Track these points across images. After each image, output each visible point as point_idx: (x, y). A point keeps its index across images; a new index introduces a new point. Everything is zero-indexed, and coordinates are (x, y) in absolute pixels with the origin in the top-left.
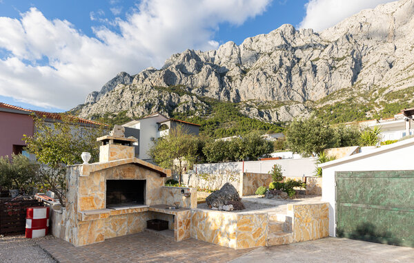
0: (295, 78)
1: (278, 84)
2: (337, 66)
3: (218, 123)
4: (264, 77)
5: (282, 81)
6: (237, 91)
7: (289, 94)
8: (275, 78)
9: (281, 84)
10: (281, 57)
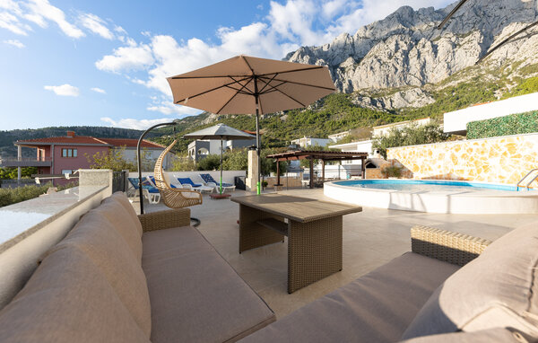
0: (413, 61)
1: (393, 70)
2: (461, 43)
3: (329, 115)
4: (378, 64)
5: (398, 67)
6: (350, 81)
7: (405, 79)
8: (391, 65)
9: (397, 69)
10: (397, 41)
